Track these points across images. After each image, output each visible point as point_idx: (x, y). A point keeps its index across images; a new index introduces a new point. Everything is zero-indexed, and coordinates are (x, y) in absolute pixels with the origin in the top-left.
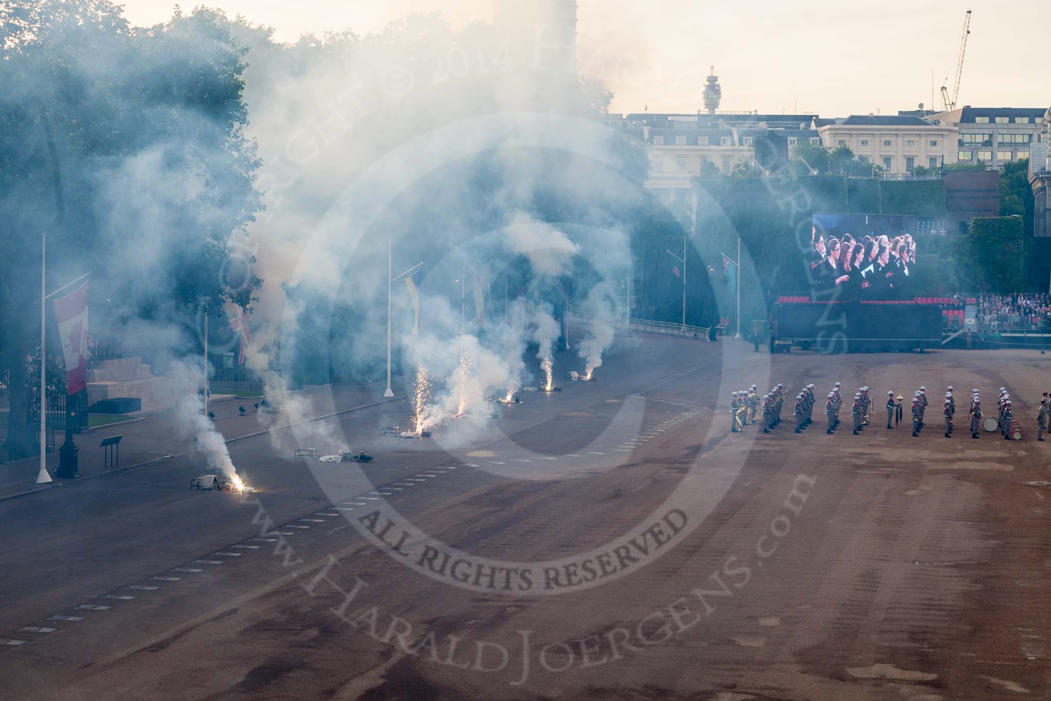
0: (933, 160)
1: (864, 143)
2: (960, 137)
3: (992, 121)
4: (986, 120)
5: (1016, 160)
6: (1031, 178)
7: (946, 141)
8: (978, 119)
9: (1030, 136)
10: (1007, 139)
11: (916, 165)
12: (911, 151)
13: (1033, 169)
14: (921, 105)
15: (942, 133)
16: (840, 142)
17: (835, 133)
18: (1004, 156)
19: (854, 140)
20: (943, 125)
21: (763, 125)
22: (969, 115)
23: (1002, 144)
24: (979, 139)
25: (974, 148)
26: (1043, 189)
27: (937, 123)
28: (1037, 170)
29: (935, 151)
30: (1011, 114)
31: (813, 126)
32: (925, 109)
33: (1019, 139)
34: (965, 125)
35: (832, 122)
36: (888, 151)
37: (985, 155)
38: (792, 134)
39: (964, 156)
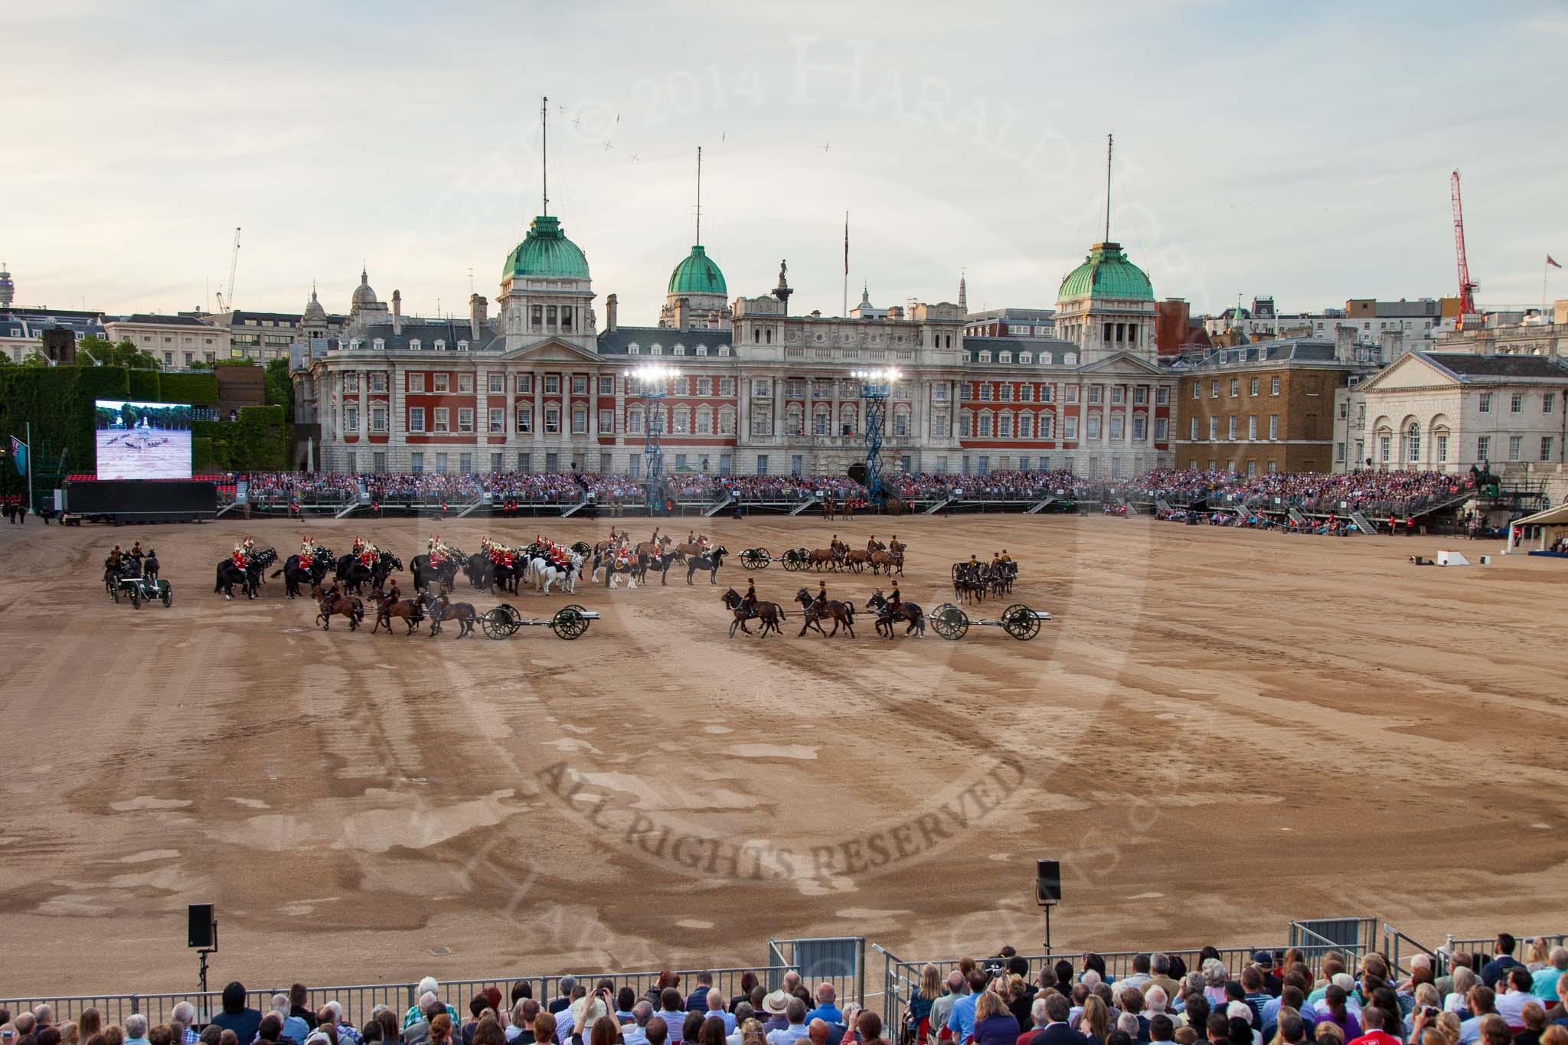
0: (208, 355)
1: (147, 339)
2: (233, 337)
3: (259, 324)
4: (254, 323)
5: (280, 358)
6: (291, 374)
7: (220, 340)
8: (247, 322)
9: (292, 338)
10: (273, 340)
11: (194, 360)
12: (190, 347)
13: (293, 366)
14: (198, 308)
15: (216, 333)
16: (125, 337)
17: (120, 329)
18: (271, 354)
19: (138, 336)
20: (217, 326)
21: (52, 319)
22: (239, 318)
23: (268, 344)
24: (249, 339)
25: (244, 346)
26: (301, 383)
27: (211, 323)
28: (295, 367)
29: (210, 348)
30: (276, 318)
31: (99, 323)
32: (201, 311)
33: (283, 340)
34: (236, 326)
35: (117, 319)
36: (169, 346)
37: (254, 353)
38: (80, 329)
39: (237, 353)
